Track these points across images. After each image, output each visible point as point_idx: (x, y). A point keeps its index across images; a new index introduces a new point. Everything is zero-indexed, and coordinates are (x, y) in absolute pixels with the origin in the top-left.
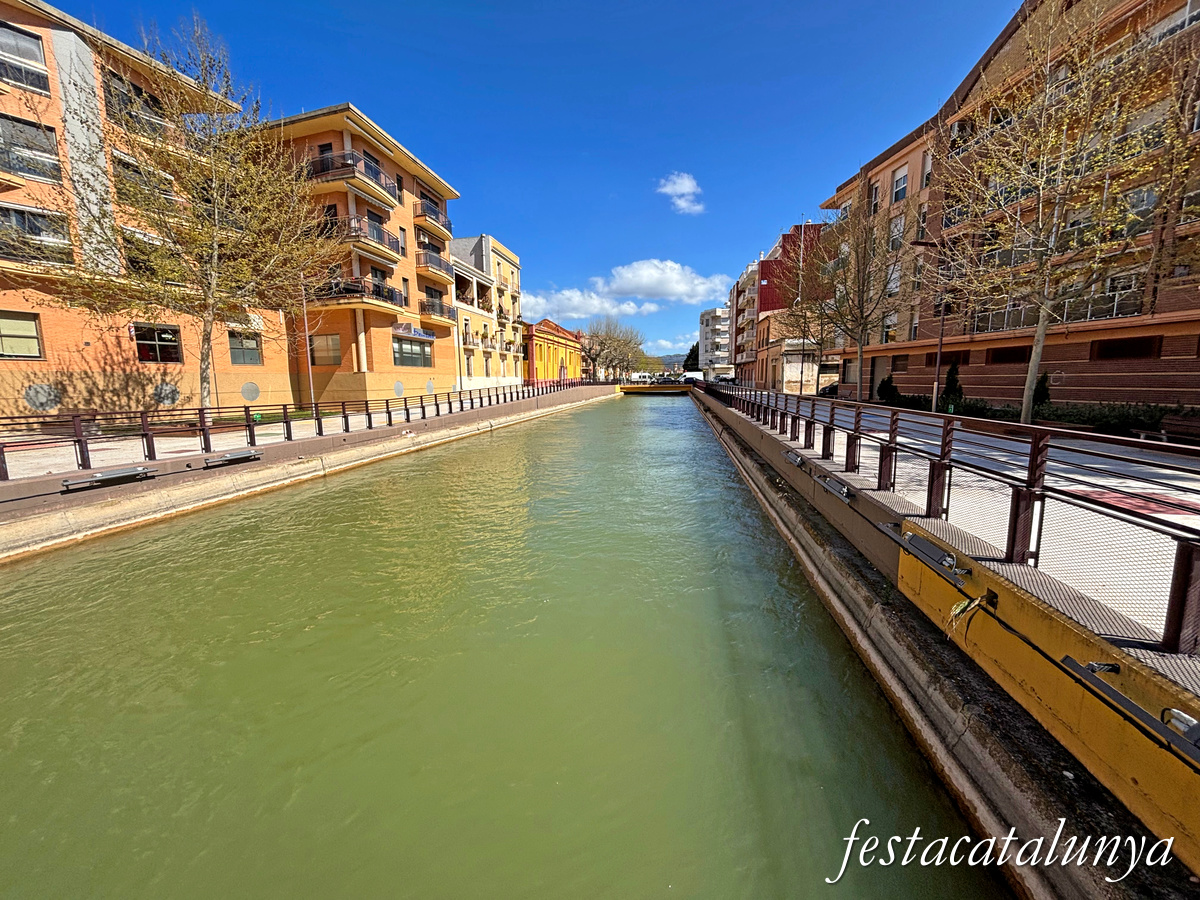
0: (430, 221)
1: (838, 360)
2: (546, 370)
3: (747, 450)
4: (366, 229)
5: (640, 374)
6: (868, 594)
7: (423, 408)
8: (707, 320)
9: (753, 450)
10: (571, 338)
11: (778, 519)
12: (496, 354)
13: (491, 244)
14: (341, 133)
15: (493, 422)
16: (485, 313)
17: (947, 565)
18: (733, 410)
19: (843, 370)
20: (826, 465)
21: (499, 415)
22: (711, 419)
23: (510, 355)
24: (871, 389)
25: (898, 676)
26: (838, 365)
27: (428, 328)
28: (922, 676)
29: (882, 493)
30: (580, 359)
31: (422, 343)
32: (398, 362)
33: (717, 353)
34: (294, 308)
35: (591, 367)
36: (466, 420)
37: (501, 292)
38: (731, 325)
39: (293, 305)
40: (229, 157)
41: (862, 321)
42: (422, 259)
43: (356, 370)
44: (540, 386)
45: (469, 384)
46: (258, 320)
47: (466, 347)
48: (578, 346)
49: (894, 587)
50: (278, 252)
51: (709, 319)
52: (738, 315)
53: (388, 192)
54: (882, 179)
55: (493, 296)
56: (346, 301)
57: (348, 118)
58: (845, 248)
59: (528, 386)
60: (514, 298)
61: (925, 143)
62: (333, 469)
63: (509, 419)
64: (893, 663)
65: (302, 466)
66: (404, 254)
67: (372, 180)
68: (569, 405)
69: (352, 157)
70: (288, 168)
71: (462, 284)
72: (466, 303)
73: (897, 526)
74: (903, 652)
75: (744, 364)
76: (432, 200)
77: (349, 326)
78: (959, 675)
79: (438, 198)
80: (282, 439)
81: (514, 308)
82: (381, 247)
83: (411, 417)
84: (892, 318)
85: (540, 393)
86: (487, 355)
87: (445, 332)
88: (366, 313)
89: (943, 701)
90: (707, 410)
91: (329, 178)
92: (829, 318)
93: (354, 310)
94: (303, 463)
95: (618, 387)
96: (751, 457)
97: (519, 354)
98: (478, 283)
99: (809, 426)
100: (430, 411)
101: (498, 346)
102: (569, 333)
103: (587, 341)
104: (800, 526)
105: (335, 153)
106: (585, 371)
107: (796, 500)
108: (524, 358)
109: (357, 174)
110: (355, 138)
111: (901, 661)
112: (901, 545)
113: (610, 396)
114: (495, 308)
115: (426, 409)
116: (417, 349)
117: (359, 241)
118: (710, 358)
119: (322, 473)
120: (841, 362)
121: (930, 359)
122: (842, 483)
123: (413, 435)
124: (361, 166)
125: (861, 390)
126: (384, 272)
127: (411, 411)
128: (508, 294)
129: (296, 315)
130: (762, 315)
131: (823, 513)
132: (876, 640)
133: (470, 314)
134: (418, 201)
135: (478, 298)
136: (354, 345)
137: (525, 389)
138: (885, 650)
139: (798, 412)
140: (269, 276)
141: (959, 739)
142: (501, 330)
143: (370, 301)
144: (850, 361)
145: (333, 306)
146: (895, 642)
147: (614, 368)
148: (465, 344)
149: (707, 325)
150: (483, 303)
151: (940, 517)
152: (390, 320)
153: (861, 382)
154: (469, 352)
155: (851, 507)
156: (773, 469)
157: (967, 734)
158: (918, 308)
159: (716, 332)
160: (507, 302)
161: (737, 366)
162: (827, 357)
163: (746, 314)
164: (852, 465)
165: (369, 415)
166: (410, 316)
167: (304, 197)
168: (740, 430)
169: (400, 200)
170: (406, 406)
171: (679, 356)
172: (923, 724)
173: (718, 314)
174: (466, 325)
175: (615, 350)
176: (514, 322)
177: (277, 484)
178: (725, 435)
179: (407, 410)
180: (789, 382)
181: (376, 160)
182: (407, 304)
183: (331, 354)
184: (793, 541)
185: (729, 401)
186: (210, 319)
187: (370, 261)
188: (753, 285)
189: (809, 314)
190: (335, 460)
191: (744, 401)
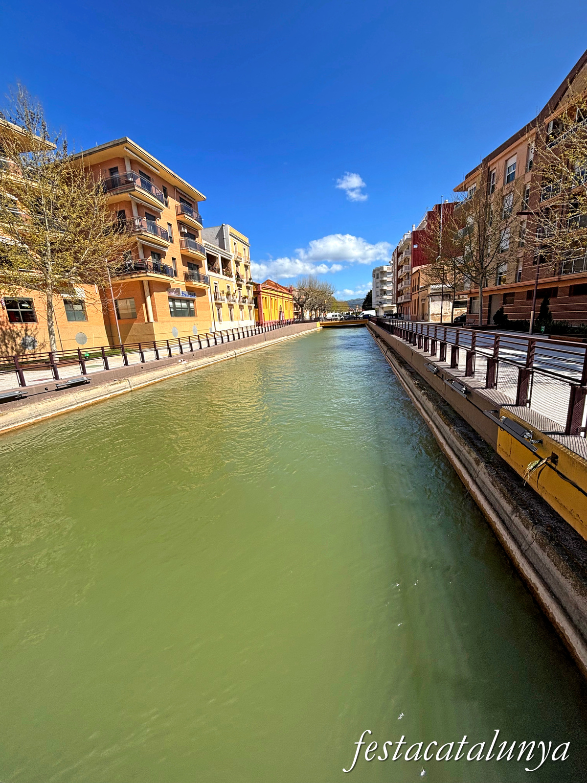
0: (187, 218)
1: (467, 298)
2: (270, 315)
3: (403, 363)
4: (145, 226)
5: (333, 314)
6: (477, 456)
7: (191, 344)
8: (378, 274)
9: (407, 363)
10: (286, 291)
11: (421, 408)
12: (236, 306)
13: (229, 231)
14: (123, 159)
15: (237, 351)
16: (228, 278)
17: (526, 437)
18: (394, 336)
19: (470, 305)
20: (453, 373)
21: (240, 347)
22: (380, 343)
23: (246, 306)
24: (489, 317)
25: (494, 508)
26: (466, 301)
27: (191, 291)
28: (508, 508)
29: (488, 390)
30: (292, 306)
31: (187, 301)
32: (173, 314)
33: (385, 297)
34: (103, 283)
35: (300, 311)
36: (218, 351)
37: (237, 263)
38: (393, 277)
39: (102, 280)
40: (50, 182)
41: (482, 271)
42: (184, 243)
43: (146, 321)
44: (266, 325)
45: (220, 327)
46: (81, 291)
47: (217, 302)
48: (291, 297)
49: (494, 451)
50: (89, 246)
51: (379, 274)
52: (398, 270)
53: (158, 199)
54: (498, 167)
55: (232, 266)
56: (136, 276)
57: (127, 148)
58: (470, 220)
59: (259, 326)
60: (246, 267)
61: (527, 140)
62: (136, 387)
63: (247, 348)
64: (491, 500)
65: (116, 385)
66: (172, 241)
67: (146, 191)
68: (286, 337)
69: (132, 176)
70: (89, 187)
71: (211, 259)
72: (215, 272)
73: (497, 412)
74: (497, 493)
75: (403, 303)
76: (187, 203)
77: (139, 292)
78: (531, 507)
79: (191, 201)
80: (102, 368)
81: (247, 274)
82: (156, 238)
83: (184, 351)
84: (503, 267)
85: (267, 330)
86: (231, 306)
87: (202, 292)
88: (150, 283)
89: (521, 523)
90: (378, 336)
91: (118, 192)
92: (459, 269)
93: (142, 281)
94: (117, 383)
95: (318, 323)
96: (406, 368)
97: (251, 305)
98: (222, 258)
99: (443, 346)
100: (196, 346)
101: (237, 300)
102: (285, 288)
103: (297, 293)
104: (435, 413)
105: (120, 174)
106: (296, 314)
107: (434, 396)
108: (256, 307)
109: (136, 188)
110: (133, 162)
111: (496, 499)
112: (498, 425)
113: (313, 330)
114: (234, 274)
115: (193, 345)
116: (184, 305)
117: (142, 234)
118: (380, 300)
119: (129, 389)
120: (468, 299)
121: (529, 294)
122: (462, 384)
123: (185, 362)
124: (138, 182)
125: (481, 319)
126: (159, 255)
127: (183, 347)
128: (242, 264)
129: (104, 287)
130: (415, 269)
131: (451, 404)
132: (481, 486)
133: (218, 280)
134: (178, 204)
135: (223, 268)
136: (144, 305)
137: (257, 328)
138: (486, 492)
139: (435, 336)
140: (85, 263)
141: (529, 547)
142: (239, 289)
143: (152, 275)
144: (475, 298)
145: (128, 279)
146: (493, 487)
147: (315, 310)
148: (216, 300)
149: (377, 278)
150: (226, 271)
151: (525, 406)
152: (166, 287)
153: (482, 313)
154: (219, 305)
155: (468, 400)
156: (419, 375)
157: (535, 543)
158: (521, 259)
159: (384, 282)
160: (241, 270)
161: (398, 305)
162: (459, 296)
163: (404, 269)
164: (470, 372)
165: (156, 351)
166: (178, 283)
167: (103, 206)
168: (398, 349)
169: (167, 205)
170: (180, 343)
171: (358, 300)
172: (508, 537)
173: (384, 270)
174: (216, 287)
175: (316, 298)
176: (247, 283)
177: (102, 398)
178: (389, 353)
179: (181, 346)
180: (433, 314)
181: (148, 177)
182: (176, 275)
183: (130, 311)
184: (431, 423)
185: (391, 330)
186: (50, 293)
187: (149, 247)
188: (408, 248)
189: (446, 268)
190: (138, 380)
191: (401, 330)
